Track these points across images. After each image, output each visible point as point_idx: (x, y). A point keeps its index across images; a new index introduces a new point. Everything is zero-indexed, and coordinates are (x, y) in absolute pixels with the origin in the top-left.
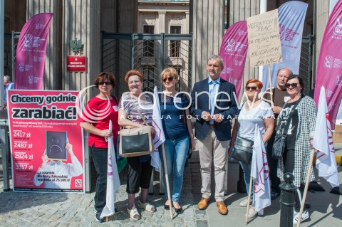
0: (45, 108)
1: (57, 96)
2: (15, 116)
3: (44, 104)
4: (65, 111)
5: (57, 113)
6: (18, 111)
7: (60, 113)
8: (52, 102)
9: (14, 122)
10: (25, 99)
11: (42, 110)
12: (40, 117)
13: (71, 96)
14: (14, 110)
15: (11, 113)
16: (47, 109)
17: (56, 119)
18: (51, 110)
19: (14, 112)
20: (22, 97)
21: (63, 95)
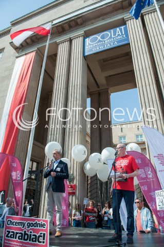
0: (25, 232)
1: (34, 223)
2: (7, 236)
3: (25, 229)
4: (38, 236)
5: (32, 237)
6: (9, 232)
7: (34, 237)
8: (30, 227)
9: (6, 241)
10: (14, 224)
11: (23, 233)
12: (21, 239)
13: (43, 223)
14: (7, 231)
15: (5, 233)
16: (27, 233)
17: (31, 242)
18: (29, 234)
19: (7, 233)
20: (13, 221)
21: (38, 222)
